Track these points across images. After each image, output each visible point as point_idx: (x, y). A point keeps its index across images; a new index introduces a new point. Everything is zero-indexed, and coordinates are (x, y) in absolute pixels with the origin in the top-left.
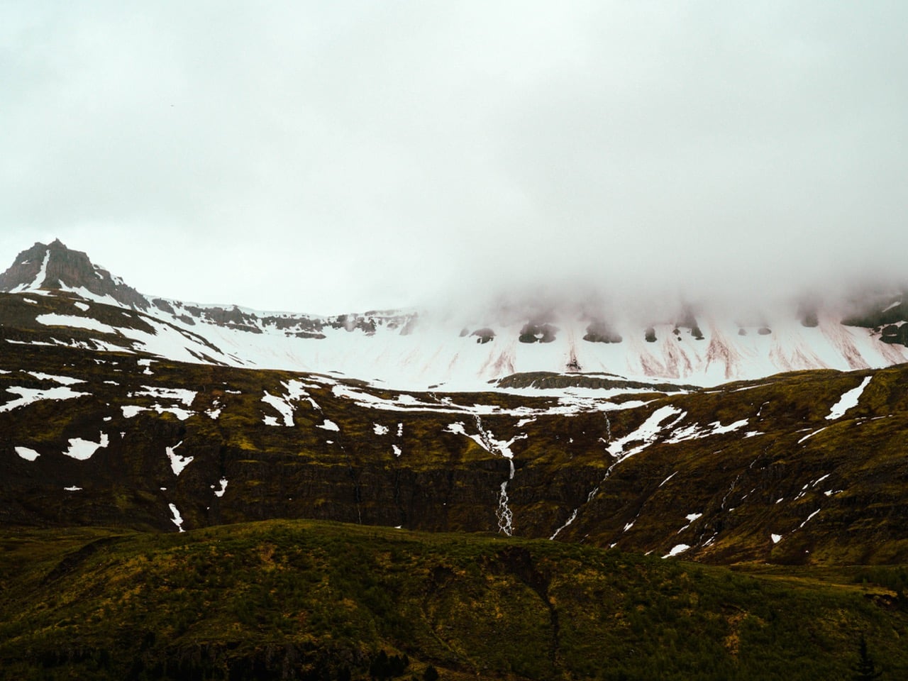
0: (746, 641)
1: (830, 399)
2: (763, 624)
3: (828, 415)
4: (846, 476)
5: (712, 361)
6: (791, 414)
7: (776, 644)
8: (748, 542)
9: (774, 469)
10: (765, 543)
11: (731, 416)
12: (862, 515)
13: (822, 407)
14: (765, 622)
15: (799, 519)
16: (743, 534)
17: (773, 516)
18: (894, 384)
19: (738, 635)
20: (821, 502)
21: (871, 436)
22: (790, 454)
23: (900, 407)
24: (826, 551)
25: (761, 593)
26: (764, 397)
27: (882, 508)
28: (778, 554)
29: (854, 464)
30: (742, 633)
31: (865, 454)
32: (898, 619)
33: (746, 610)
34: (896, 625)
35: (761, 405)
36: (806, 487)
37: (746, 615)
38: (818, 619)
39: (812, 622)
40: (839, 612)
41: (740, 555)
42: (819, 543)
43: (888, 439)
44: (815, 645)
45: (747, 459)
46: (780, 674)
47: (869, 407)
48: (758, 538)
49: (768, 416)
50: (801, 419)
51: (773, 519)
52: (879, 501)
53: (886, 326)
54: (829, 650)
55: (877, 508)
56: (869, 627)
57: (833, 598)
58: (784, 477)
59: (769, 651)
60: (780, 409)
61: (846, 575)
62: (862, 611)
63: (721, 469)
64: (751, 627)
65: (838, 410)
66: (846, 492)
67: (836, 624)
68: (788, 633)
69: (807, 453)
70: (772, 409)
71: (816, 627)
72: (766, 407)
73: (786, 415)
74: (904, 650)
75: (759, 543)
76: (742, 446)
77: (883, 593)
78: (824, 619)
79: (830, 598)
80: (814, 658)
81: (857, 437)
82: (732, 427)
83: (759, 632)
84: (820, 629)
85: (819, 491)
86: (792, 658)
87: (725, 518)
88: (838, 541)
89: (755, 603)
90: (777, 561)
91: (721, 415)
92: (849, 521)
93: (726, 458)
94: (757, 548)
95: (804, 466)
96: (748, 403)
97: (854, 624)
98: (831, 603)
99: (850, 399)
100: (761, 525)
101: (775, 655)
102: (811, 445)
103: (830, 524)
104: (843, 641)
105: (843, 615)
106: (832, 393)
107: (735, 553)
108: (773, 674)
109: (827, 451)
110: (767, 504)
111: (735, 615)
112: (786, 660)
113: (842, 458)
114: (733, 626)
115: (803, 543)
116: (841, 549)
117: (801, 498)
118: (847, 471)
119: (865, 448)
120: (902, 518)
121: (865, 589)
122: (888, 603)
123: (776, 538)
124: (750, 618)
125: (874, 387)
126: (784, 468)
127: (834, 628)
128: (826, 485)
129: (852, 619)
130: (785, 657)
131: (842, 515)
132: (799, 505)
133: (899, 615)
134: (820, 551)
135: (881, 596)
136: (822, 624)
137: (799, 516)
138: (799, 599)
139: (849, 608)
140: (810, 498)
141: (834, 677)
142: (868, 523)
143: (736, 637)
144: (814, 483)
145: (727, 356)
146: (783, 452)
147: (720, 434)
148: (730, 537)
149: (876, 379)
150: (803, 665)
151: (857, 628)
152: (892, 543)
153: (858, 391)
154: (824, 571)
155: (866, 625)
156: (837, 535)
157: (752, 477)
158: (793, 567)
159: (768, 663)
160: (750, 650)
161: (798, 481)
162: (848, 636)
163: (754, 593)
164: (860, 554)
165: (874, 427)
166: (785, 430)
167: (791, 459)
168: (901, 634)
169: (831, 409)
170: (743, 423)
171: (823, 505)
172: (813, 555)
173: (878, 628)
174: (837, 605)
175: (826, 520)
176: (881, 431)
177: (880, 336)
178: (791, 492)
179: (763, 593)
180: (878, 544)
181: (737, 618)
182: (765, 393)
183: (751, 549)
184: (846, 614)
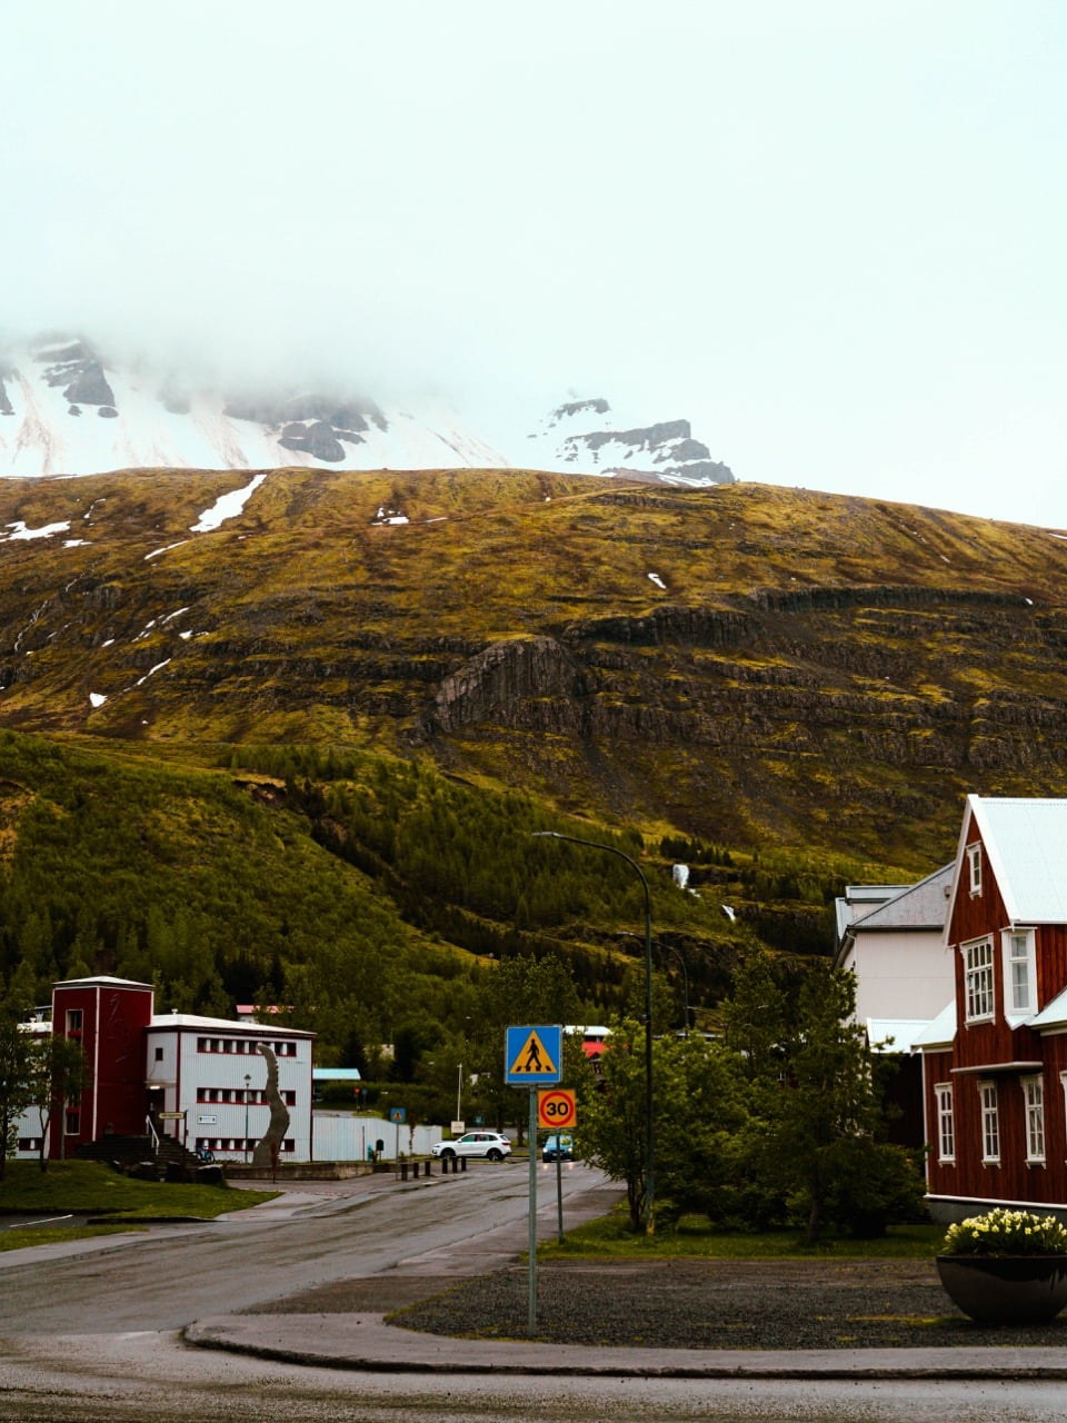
0: (27, 839)
1: (199, 502)
2: (59, 812)
3: (195, 524)
4: (216, 610)
5: (23, 447)
6: (138, 520)
7: (80, 846)
8: (52, 703)
9: (103, 593)
10: (80, 707)
11: (44, 515)
12: (237, 670)
13: (187, 512)
14: (65, 811)
15: (137, 672)
16: (44, 691)
17: (95, 665)
18: (299, 489)
19: (15, 829)
20: (172, 648)
21: (259, 556)
22: (129, 574)
23: (305, 522)
24: (174, 722)
25: (62, 766)
26: (97, 491)
27: (267, 663)
28: (99, 723)
29: (230, 595)
30: (24, 826)
31: (247, 580)
32: (284, 820)
33: (34, 790)
34: (281, 830)
35: (92, 503)
36: (151, 624)
37: (33, 798)
38: (154, 811)
39: (143, 816)
40: (190, 803)
41: (37, 722)
42: (164, 709)
43: (285, 562)
44: (146, 852)
45: (61, 577)
46: (82, 894)
47: (258, 519)
48: (68, 698)
49: (102, 520)
50: (153, 527)
51: (96, 670)
52: (263, 651)
53: (290, 423)
54: (169, 861)
55: (260, 662)
56: (237, 828)
57: (181, 779)
58: (118, 608)
59: (67, 858)
60: (120, 511)
61: (203, 755)
62: (228, 803)
63: (21, 590)
64: (39, 817)
65: (210, 520)
66: (214, 634)
67: (183, 821)
68: (103, 830)
69: (157, 573)
70: (109, 509)
71: (149, 824)
72: (100, 507)
73: (130, 520)
74: (292, 867)
75: (68, 706)
76: (56, 558)
77: (263, 782)
78: (165, 813)
79: (176, 779)
80: (141, 872)
81: (237, 555)
82: (44, 532)
83: (53, 827)
84: (155, 826)
85: (171, 631)
86: (105, 870)
87: (19, 665)
88: (194, 709)
89: (51, 780)
90: (97, 732)
91: (26, 513)
92: (216, 679)
93: (29, 573)
94: (66, 713)
95: (152, 592)
96: (72, 499)
97: (213, 823)
98: (180, 789)
99: (230, 505)
100: (75, 680)
101: (77, 864)
102: (164, 563)
103: (184, 682)
104: (193, 847)
105: (197, 809)
106: (203, 494)
107: (29, 719)
108: (71, 894)
109: (190, 573)
110: (89, 647)
111: (15, 797)
112: (94, 873)
113: (212, 583)
114: (10, 815)
115: (138, 708)
116: (199, 721)
117: (142, 639)
118: (218, 603)
119: (249, 573)
120: (297, 678)
121: (235, 774)
122: (270, 796)
123: (97, 700)
124: (39, 802)
125: (268, 490)
126: (119, 592)
127: (180, 827)
128: (183, 624)
129: (210, 814)
130: (94, 868)
131: (205, 670)
132: (138, 651)
133: (285, 816)
134: (164, 722)
135: (259, 785)
136: (159, 820)
137: (137, 668)
138: (125, 778)
139: (207, 797)
140: (155, 641)
141: (173, 903)
142: (245, 684)
143: (11, 833)
144: (164, 619)
145: (47, 444)
146: (120, 570)
147: (23, 541)
148: (25, 695)
149: (272, 480)
150: (122, 882)
151: (216, 830)
152: (278, 716)
153: (244, 494)
154: (170, 749)
155: (232, 827)
156: (193, 699)
157: (68, 605)
158: (121, 741)
159: (62, 877)
160: (34, 853)
161: (140, 614)
162: (201, 841)
163: (51, 763)
164: (227, 730)
165: (265, 544)
166: (126, 541)
167: (132, 581)
168: (286, 843)
169: (201, 517)
170: (63, 526)
171: (176, 652)
172: (153, 727)
173: (253, 831)
174: (188, 791)
175: (179, 676)
176: (276, 550)
177: (279, 437)
178: (127, 631)
179: (67, 766)
180: (257, 716)
181: (18, 803)
182: (100, 486)
183: (55, 714)
184: (202, 807)
